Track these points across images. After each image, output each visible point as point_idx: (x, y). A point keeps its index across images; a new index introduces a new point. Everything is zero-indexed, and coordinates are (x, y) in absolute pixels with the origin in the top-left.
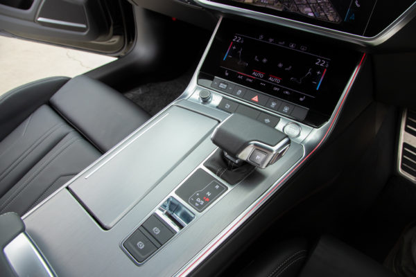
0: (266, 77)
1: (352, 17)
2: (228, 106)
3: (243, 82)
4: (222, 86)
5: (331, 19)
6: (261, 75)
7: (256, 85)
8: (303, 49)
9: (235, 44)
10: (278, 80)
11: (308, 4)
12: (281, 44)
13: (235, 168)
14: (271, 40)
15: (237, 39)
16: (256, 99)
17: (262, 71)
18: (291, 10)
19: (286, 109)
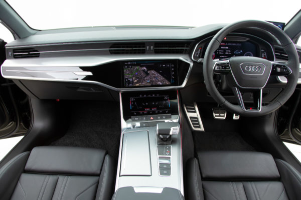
0: (151, 109)
1: (173, 81)
2: (144, 125)
3: (143, 114)
4: (136, 119)
5: (167, 83)
6: (148, 109)
7: (149, 113)
8: (158, 95)
9: (132, 101)
10: (156, 109)
11: (159, 81)
12: (149, 96)
13: (167, 140)
14: (145, 96)
15: (132, 99)
16: (152, 118)
17: (148, 108)
18: (154, 84)
19: (159, 118)
